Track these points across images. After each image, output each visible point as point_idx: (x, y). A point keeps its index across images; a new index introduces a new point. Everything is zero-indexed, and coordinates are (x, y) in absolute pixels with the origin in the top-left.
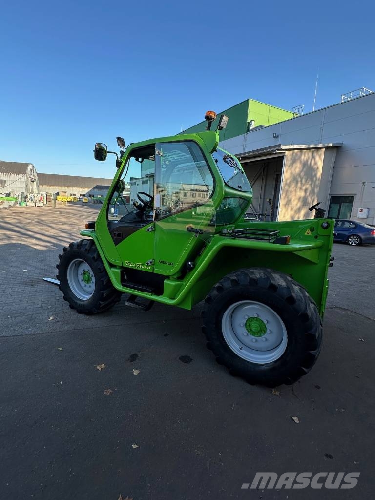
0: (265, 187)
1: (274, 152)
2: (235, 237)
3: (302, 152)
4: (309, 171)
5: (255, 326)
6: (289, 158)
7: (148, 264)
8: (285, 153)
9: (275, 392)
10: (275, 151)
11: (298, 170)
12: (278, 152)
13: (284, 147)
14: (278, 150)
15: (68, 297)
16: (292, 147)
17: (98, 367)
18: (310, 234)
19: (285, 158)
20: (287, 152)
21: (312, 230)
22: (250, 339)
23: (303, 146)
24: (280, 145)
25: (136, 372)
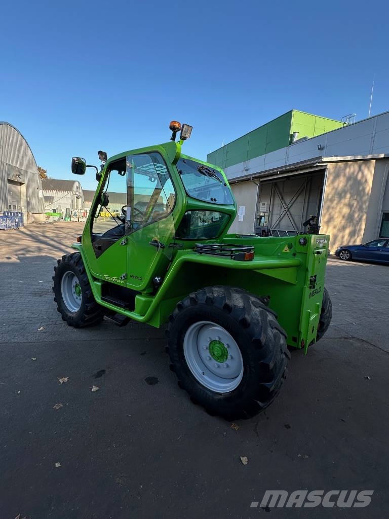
0: (308, 202)
1: (315, 165)
2: (201, 253)
3: (347, 165)
4: (356, 185)
5: (217, 350)
6: (332, 170)
7: (121, 278)
8: (327, 165)
9: (234, 426)
10: (315, 163)
11: (341, 185)
12: (318, 164)
13: (325, 159)
14: (319, 163)
15: (61, 308)
16: (334, 159)
17: (60, 380)
18: (288, 251)
19: (327, 171)
20: (329, 165)
21: (290, 247)
22: (213, 364)
23: (349, 158)
24: (321, 158)
25: (94, 389)
